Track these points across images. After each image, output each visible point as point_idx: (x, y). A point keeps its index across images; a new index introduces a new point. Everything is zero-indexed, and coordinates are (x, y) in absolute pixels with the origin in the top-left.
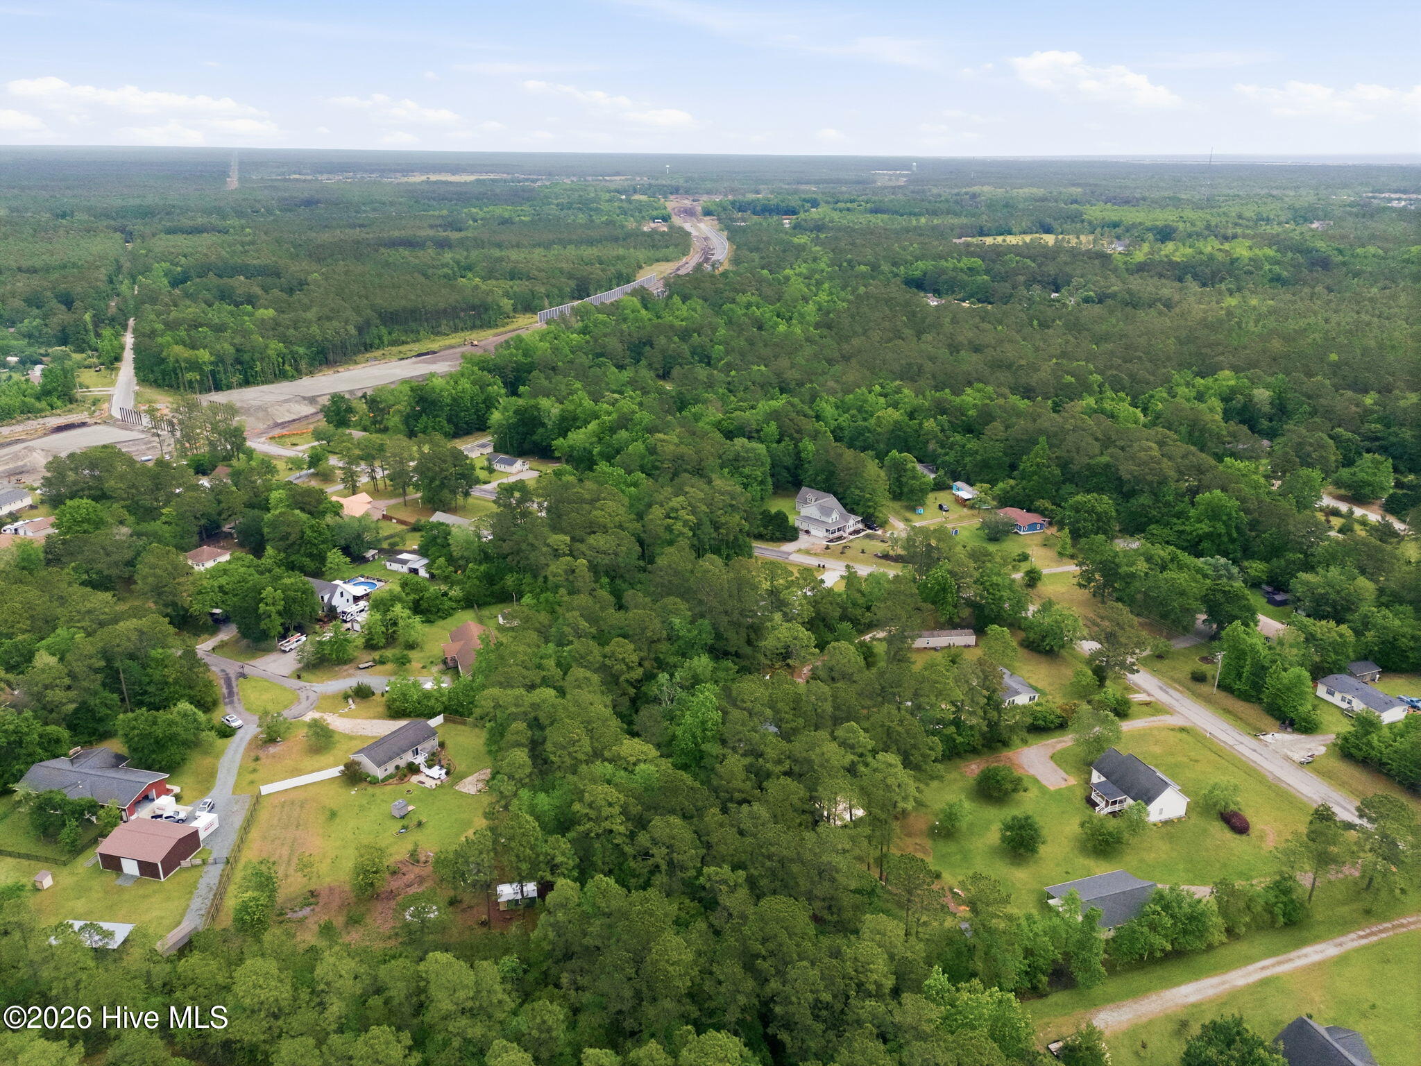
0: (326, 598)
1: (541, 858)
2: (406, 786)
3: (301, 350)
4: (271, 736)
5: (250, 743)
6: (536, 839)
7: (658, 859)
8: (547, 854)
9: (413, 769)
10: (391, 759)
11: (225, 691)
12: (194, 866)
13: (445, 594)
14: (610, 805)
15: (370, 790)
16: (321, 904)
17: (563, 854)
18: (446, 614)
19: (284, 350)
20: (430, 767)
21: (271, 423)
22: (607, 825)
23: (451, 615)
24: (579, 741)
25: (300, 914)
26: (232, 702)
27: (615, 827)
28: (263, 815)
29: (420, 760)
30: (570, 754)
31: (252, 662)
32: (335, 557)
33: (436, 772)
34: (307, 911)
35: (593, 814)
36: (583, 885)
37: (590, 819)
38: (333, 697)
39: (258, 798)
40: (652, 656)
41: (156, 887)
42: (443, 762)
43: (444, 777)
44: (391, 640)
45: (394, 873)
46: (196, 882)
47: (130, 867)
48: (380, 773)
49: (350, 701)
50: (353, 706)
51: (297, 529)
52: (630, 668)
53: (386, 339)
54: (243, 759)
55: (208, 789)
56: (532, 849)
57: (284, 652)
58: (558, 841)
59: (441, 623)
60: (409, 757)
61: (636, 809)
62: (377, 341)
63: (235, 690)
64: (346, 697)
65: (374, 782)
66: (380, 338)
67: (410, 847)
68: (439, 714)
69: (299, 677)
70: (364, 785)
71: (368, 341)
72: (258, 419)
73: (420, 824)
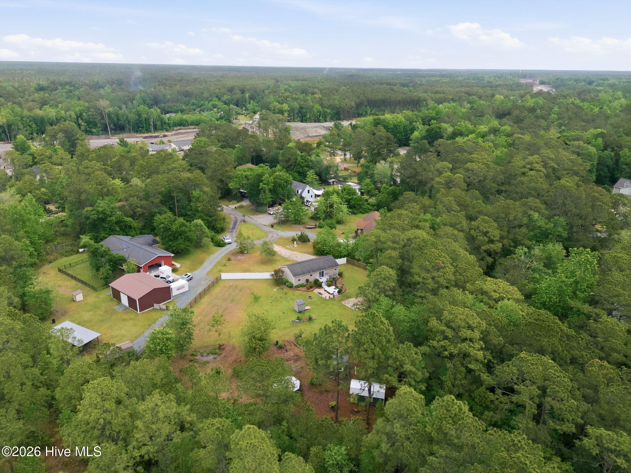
0: (300, 191)
1: (390, 362)
2: (310, 294)
3: (329, 111)
4: (242, 251)
5: (230, 252)
6: (389, 341)
7: (524, 398)
8: (396, 359)
9: (317, 284)
10: (304, 273)
11: (231, 226)
12: (161, 309)
13: (367, 201)
14: (470, 327)
15: (286, 290)
16: (222, 356)
17: (413, 363)
18: (365, 211)
19: (321, 110)
20: (329, 286)
21: (306, 135)
22: (464, 346)
23: (368, 212)
24: (444, 267)
25: (205, 359)
26: (232, 232)
27: (472, 352)
28: (216, 290)
29: (323, 280)
30: (433, 278)
31: (252, 217)
32: (311, 175)
33: (332, 289)
34: (211, 357)
35: (449, 333)
36: (429, 400)
37: (446, 338)
38: (287, 239)
39: (218, 280)
40: (511, 236)
41: (133, 316)
42: (338, 285)
43: (336, 293)
44: (329, 215)
45: (281, 348)
46: (157, 319)
47: (125, 301)
48: (294, 281)
49: (295, 243)
50: (296, 246)
51: (294, 157)
52: (491, 241)
53: (369, 112)
54: (222, 258)
55: (195, 269)
56: (383, 349)
57: (270, 214)
58: (409, 349)
59: (360, 215)
60: (316, 276)
61: (497, 340)
62: (364, 113)
63: (237, 227)
64: (294, 240)
65: (291, 287)
66: (366, 112)
67: (297, 332)
68: (344, 257)
69: (272, 226)
70: (284, 286)
71: (360, 112)
72: (301, 133)
73: (310, 319)
